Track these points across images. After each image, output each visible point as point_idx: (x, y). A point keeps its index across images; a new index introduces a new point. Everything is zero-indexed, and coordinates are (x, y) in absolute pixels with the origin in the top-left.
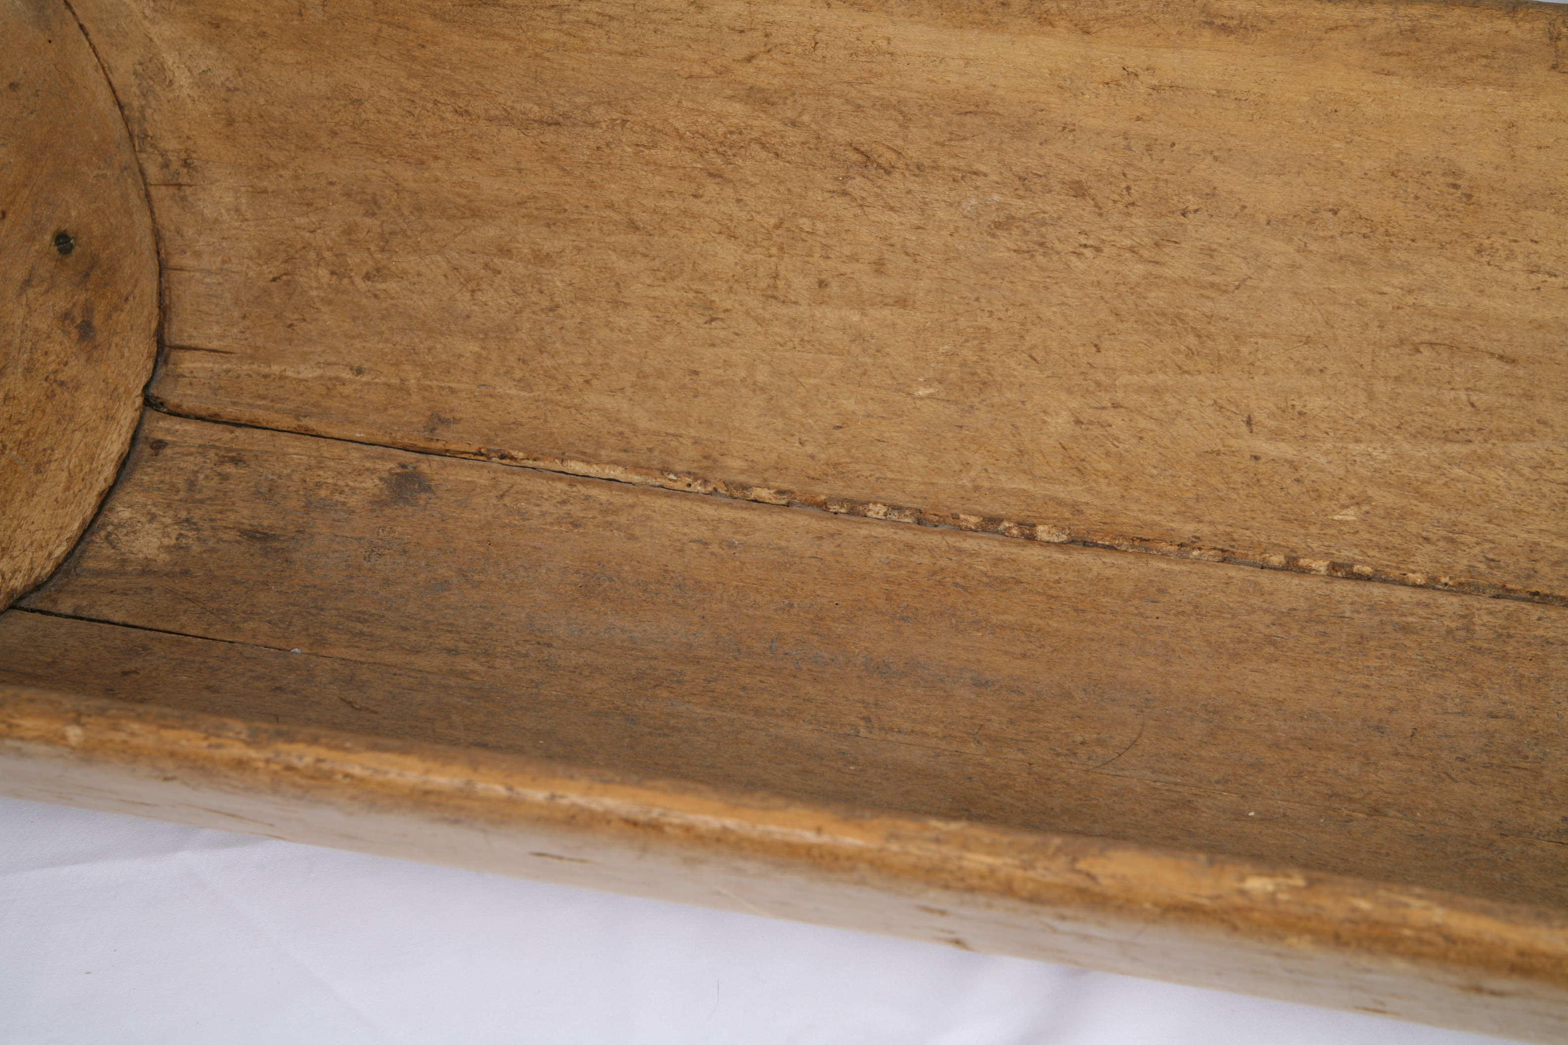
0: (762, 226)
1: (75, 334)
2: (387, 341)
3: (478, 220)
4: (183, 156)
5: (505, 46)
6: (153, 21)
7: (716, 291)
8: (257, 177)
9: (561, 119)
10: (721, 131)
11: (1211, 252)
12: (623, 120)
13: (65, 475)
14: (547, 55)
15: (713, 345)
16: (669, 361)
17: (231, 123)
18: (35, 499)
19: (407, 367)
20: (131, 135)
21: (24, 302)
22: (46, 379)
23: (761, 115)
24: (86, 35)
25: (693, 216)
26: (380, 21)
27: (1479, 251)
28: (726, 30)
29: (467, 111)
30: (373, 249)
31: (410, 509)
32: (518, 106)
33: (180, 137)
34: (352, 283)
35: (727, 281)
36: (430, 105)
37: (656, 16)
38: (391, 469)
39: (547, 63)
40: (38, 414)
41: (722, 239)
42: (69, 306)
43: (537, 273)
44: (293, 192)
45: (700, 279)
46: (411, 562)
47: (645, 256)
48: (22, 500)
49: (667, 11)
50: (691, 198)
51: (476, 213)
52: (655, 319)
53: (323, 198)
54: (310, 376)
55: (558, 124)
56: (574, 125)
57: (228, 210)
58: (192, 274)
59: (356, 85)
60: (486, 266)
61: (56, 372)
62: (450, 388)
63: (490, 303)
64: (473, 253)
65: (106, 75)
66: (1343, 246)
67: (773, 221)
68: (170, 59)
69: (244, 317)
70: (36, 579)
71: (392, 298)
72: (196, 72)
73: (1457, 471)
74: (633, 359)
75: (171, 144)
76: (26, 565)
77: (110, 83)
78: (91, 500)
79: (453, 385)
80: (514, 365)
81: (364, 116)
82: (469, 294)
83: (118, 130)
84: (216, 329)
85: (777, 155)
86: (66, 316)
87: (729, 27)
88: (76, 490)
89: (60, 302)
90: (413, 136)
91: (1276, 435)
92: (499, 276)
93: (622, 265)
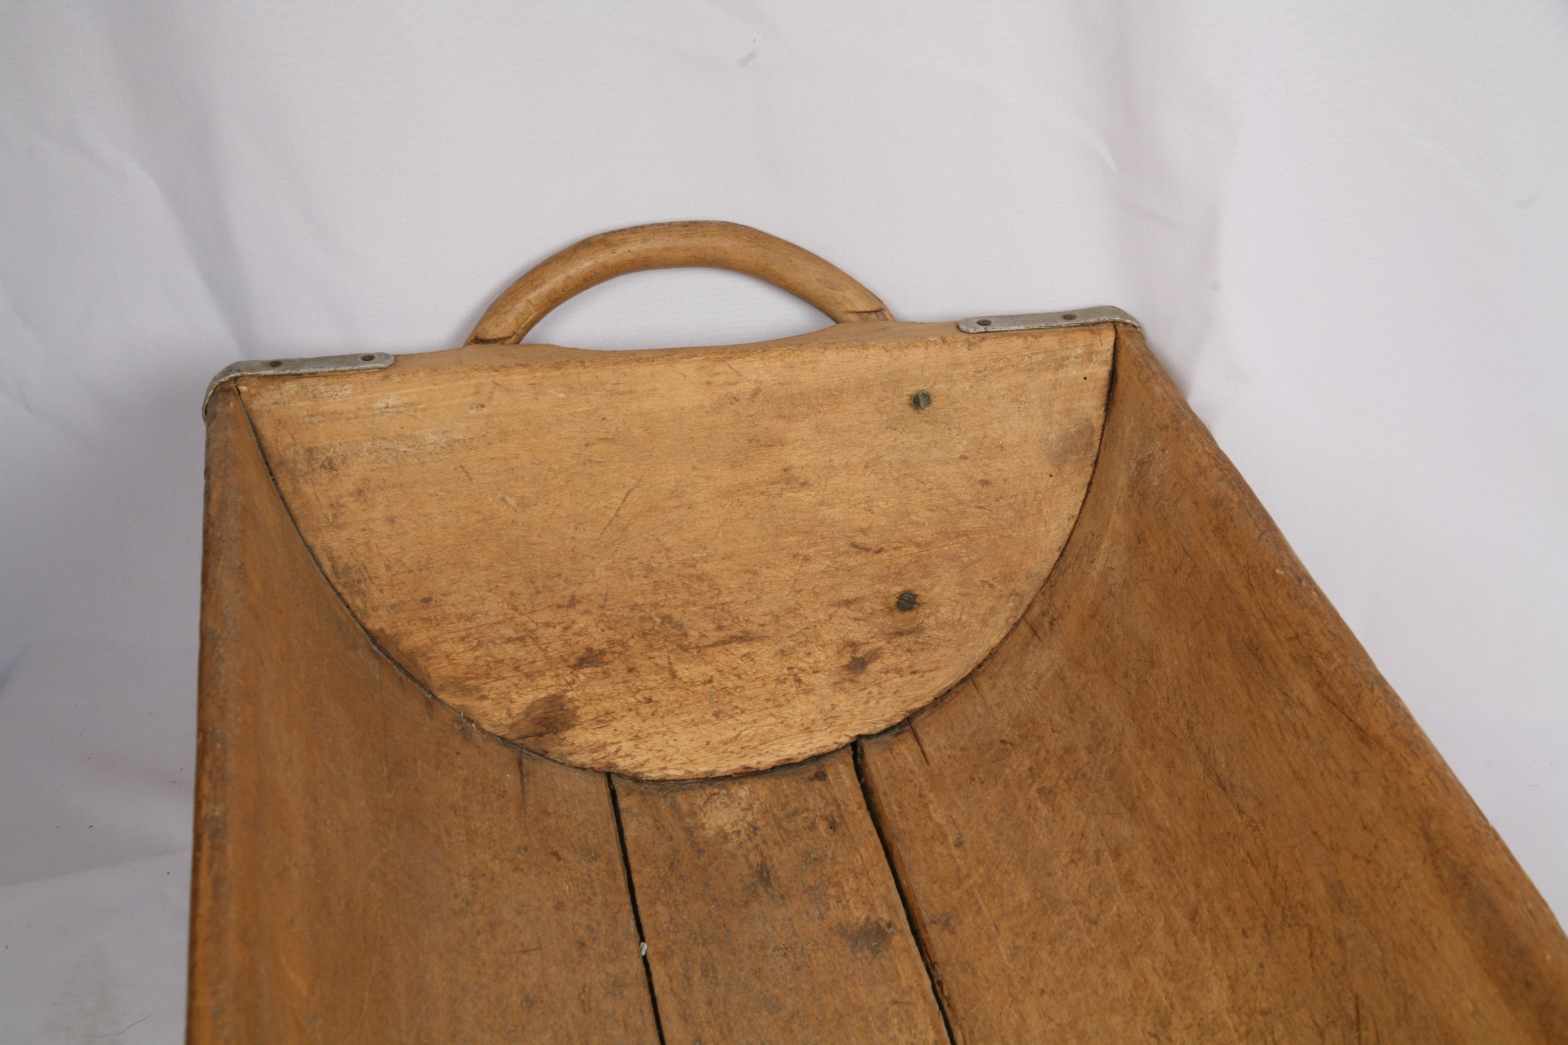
0: (1255, 1002)
1: (845, 661)
2: (996, 842)
3: (1128, 815)
4: (1056, 616)
5: (1245, 699)
6: (1118, 510)
7: (1181, 1018)
8: (1069, 666)
9: (1228, 789)
10: (1299, 897)
12: (1257, 827)
13: (734, 734)
14: (1259, 729)
16: (1098, 1034)
18: (694, 729)
19: (981, 870)
21: (830, 612)
22: (790, 669)
23: (1329, 911)
25: (1229, 946)
28: (1358, 816)
29: (1192, 729)
30: (1064, 775)
31: (847, 950)
32: (1217, 753)
33: (1066, 602)
34: (1031, 785)
35: (1195, 1019)
36: (1180, 704)
37: (1330, 762)
38: (882, 919)
39: (1254, 736)
40: (759, 683)
41: (1226, 983)
42: (862, 641)
43: (1114, 888)
44: (1073, 694)
45: (1184, 998)
46: (788, 978)
47: (1176, 944)
48: (684, 721)
49: (1337, 763)
50: (1240, 931)
51: (1132, 809)
52: (1129, 995)
53: (1081, 714)
54: (937, 820)
55: (1225, 790)
56: (1232, 800)
57: (1036, 674)
58: (977, 696)
59: (1161, 650)
60: (1098, 852)
61: (802, 670)
62: (980, 908)
63: (1070, 879)
64: (1102, 835)
67: (1264, 1005)
68: (1105, 545)
69: (963, 749)
70: (638, 773)
71: (1034, 818)
72: (1108, 565)
74: (1084, 1008)
75: (1059, 602)
76: (641, 759)
78: (734, 764)
79: (984, 908)
80: (1027, 934)
81: (1148, 677)
82: (1068, 860)
84: (943, 741)
85: (1312, 955)
86: (853, 645)
87: (1360, 816)
88: (730, 749)
89: (859, 632)
90: (1156, 718)
92: (1095, 867)
93: (1158, 936)
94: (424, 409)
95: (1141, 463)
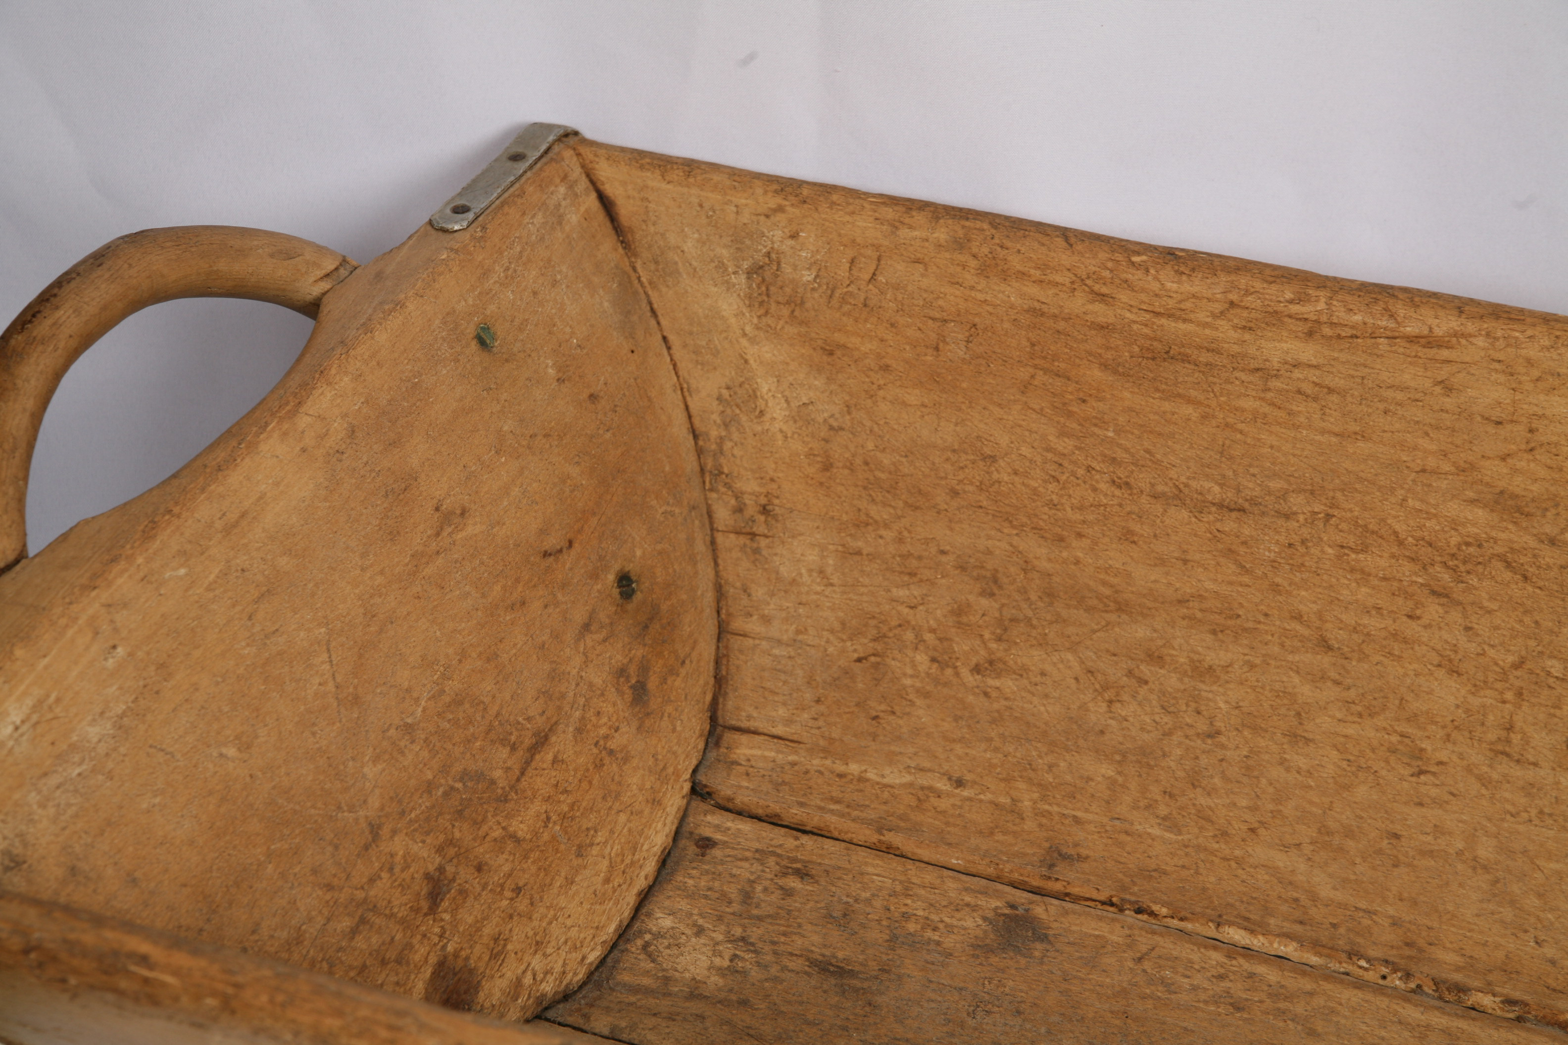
0: (1496, 664)
1: (628, 695)
2: (996, 750)
3: (1124, 617)
4: (763, 500)
5: (1188, 410)
6: (753, 341)
7: (1428, 737)
8: (851, 535)
9: (1246, 505)
10: (1454, 541)
12: (1328, 515)
13: (606, 863)
14: (1240, 426)
15: (1421, 804)
16: (1362, 818)
17: (827, 467)
18: (574, 888)
19: (1021, 785)
20: (702, 470)
21: (582, 649)
22: (596, 744)
23: (1510, 526)
24: (669, 348)
25: (1405, 641)
26: (1035, 367)
28: (1479, 419)
29: (1127, 484)
30: (987, 636)
31: (1023, 961)
32: (1194, 484)
33: (762, 478)
34: (957, 674)
35: (1444, 727)
36: (1081, 472)
37: (1390, 394)
38: (997, 908)
39: (1239, 436)
40: (585, 785)
41: (1441, 673)
42: (625, 661)
43: (1195, 689)
44: (894, 557)
45: (1408, 720)
46: (1028, 1026)
47: (1337, 683)
48: (561, 887)
49: (1404, 389)
50: (1405, 619)
51: (1122, 607)
52: (1345, 763)
53: (930, 568)
54: (897, 781)
55: (1242, 510)
56: (1263, 514)
57: (810, 571)
58: (757, 642)
59: (992, 439)
60: (1130, 673)
61: (606, 737)
62: (1075, 817)
63: (1131, 719)
64: (1115, 655)
65: (684, 398)
67: (1510, 659)
68: (765, 386)
69: (818, 701)
70: (567, 986)
71: (1006, 699)
72: (795, 404)
74: (1314, 809)
75: (749, 486)
76: (558, 968)
77: (687, 407)
78: (630, 899)
79: (1079, 814)
80: (1159, 798)
81: (995, 476)
82: (1104, 705)
83: (690, 464)
84: (782, 712)
85: (1526, 578)
86: (622, 672)
87: (1483, 417)
88: (616, 884)
89: (615, 654)
90: (1053, 505)
92: (1146, 687)
93: (1306, 691)
94: (58, 700)
95: (756, 270)
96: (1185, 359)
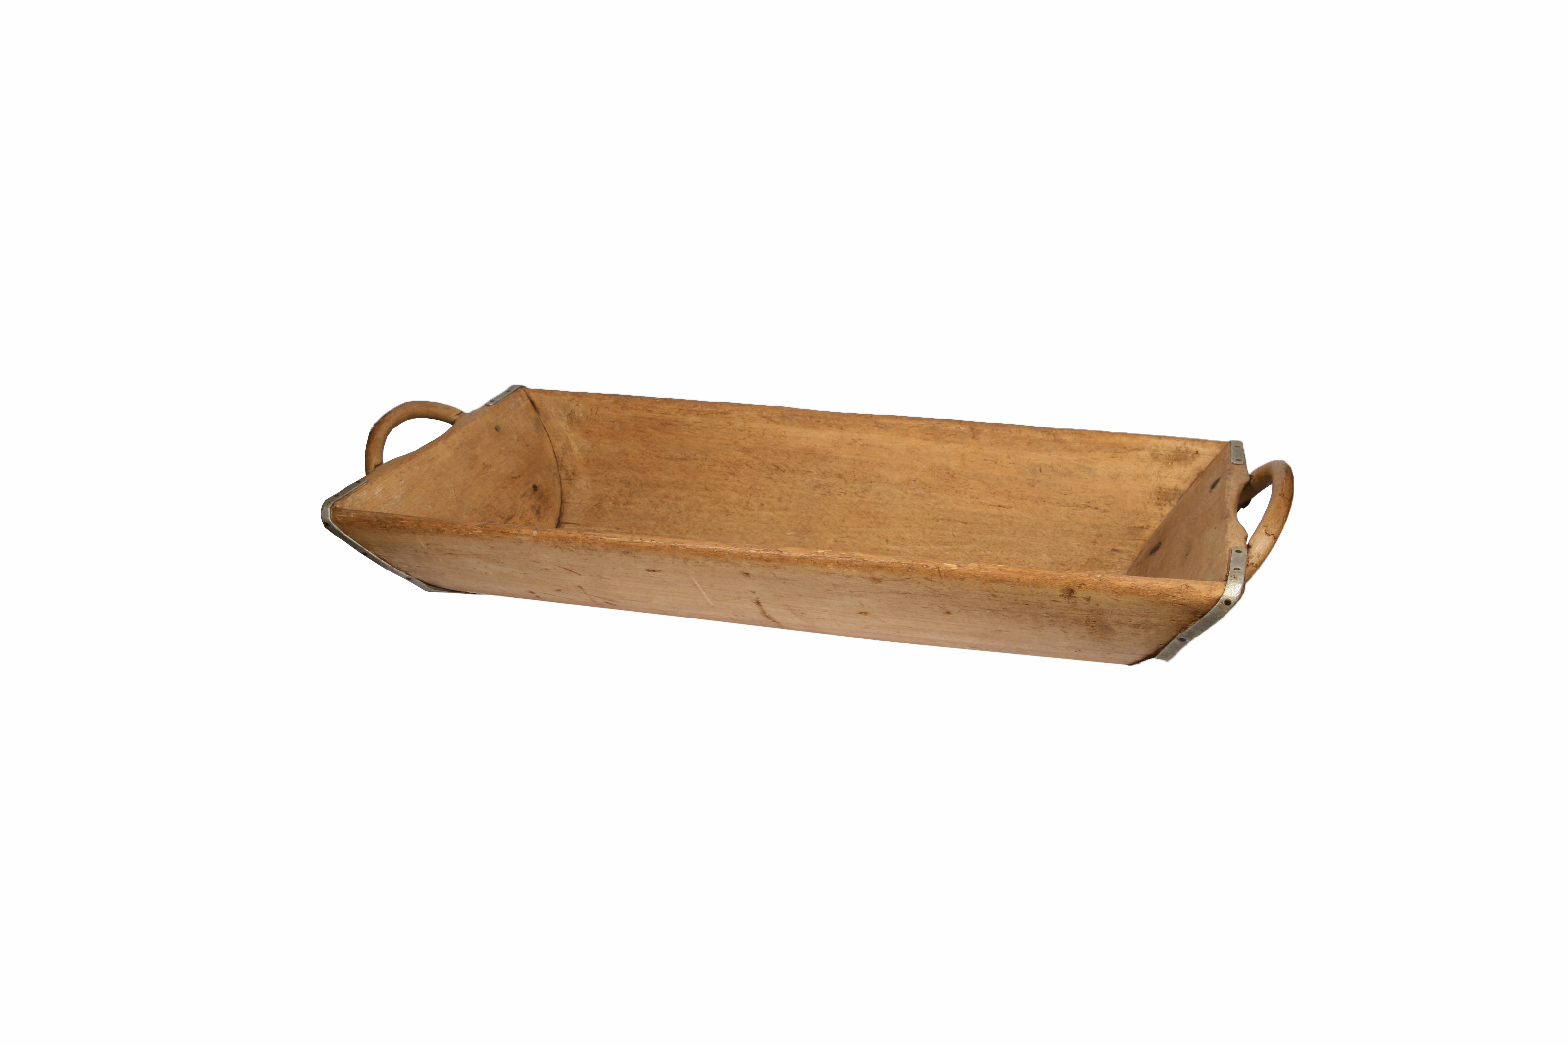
0: (745, 488)
1: (535, 512)
3: (659, 488)
4: (573, 471)
5: (672, 437)
6: (569, 433)
7: (730, 507)
8: (594, 477)
10: (735, 461)
11: (879, 494)
12: (706, 458)
14: (684, 439)
15: (727, 522)
17: (588, 461)
20: (558, 466)
21: (522, 500)
22: (525, 521)
23: (747, 456)
24: (549, 437)
25: (725, 486)
26: (636, 430)
27: (956, 492)
28: (738, 430)
29: (659, 456)
30: (627, 496)
32: (675, 454)
33: (572, 466)
35: (733, 504)
36: (648, 455)
37: (717, 427)
39: (684, 441)
41: (733, 492)
42: (534, 505)
43: (676, 503)
44: (604, 481)
45: (725, 504)
47: (709, 497)
49: (720, 425)
50: (724, 481)
51: (659, 486)
53: (613, 482)
55: (686, 459)
56: (691, 460)
57: (584, 486)
58: (570, 504)
59: (627, 449)
60: (661, 501)
61: (528, 520)
64: (657, 497)
65: (553, 449)
66: (917, 491)
67: (749, 487)
68: (573, 443)
69: (585, 515)
72: (580, 447)
73: (947, 553)
75: (569, 468)
77: (554, 451)
81: (628, 458)
83: (554, 463)
84: (576, 519)
85: (751, 467)
86: (533, 507)
89: (531, 503)
90: (642, 464)
91: (895, 544)
92: (664, 504)
93: (701, 500)
94: (388, 489)
95: (569, 415)
96: (670, 424)
